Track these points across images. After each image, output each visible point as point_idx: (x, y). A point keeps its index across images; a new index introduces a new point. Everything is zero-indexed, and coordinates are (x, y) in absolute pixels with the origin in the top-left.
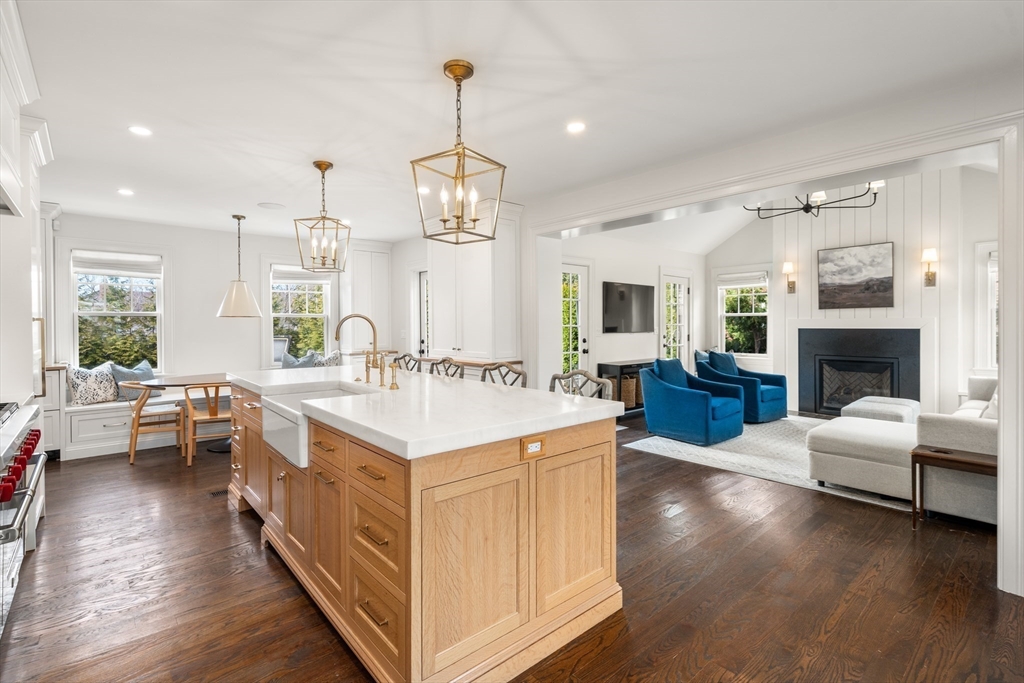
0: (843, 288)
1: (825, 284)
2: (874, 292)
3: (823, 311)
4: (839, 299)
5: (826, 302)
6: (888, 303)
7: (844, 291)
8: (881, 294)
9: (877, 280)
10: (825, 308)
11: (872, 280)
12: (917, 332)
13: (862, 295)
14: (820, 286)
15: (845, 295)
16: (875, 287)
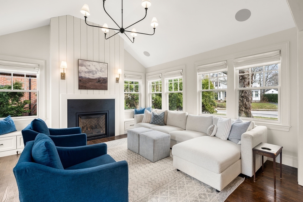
0: (90, 80)
1: (82, 77)
2: (101, 83)
3: (80, 90)
4: (88, 85)
5: (82, 86)
6: (105, 88)
7: (90, 81)
8: (104, 84)
9: (103, 78)
10: (82, 89)
11: (100, 78)
12: (114, 100)
13: (97, 84)
14: (79, 77)
15: (90, 83)
16: (102, 81)
